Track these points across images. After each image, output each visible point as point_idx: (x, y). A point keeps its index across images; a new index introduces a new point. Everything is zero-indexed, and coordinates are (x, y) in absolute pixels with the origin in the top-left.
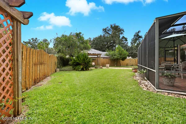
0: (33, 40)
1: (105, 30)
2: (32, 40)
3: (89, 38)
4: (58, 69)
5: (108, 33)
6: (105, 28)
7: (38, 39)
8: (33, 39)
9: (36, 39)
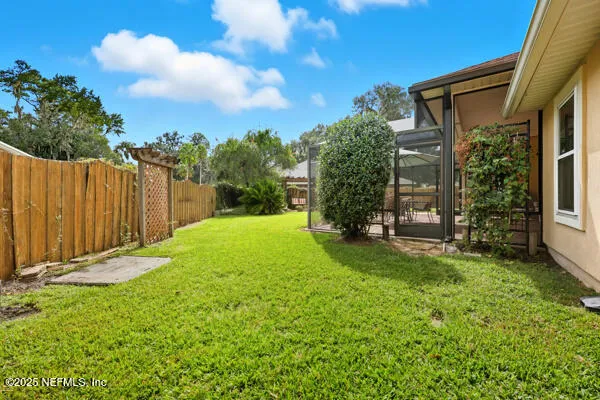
0: (168, 139)
1: (360, 101)
2: (164, 139)
3: (319, 126)
4: (218, 212)
5: (371, 110)
6: (359, 96)
7: (180, 134)
8: (167, 135)
9: (176, 134)
